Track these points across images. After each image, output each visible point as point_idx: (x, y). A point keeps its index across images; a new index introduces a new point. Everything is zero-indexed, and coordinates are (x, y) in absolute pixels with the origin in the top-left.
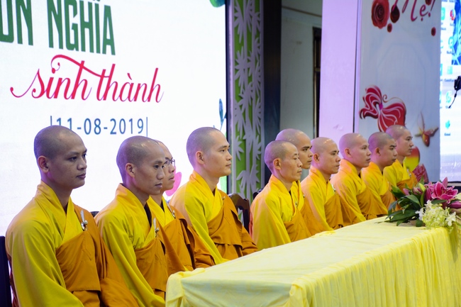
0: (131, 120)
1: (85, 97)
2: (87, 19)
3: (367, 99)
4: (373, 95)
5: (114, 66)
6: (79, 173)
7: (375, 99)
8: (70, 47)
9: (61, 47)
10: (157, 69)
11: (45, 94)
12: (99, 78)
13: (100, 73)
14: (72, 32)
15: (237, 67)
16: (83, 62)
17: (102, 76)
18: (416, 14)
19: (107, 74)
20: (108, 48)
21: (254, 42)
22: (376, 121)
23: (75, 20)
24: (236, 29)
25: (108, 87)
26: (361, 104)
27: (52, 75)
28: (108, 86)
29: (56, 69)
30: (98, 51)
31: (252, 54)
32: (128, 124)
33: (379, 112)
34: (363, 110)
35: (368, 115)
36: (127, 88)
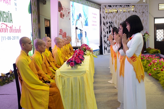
1: (7, 32)
2: (7, 16)
3: (60, 31)
4: (61, 30)
5: (12, 25)
6: (31, 47)
8: (4, 22)
9: (3, 22)
10: (20, 26)
11: (0, 32)
14: (4, 18)
15: (34, 26)
16: (7, 25)
17: (10, 28)
18: (67, 16)
19: (11, 27)
20: (11, 22)
21: (36, 21)
22: (62, 35)
23: (5, 16)
24: (33, 18)
25: (12, 30)
26: (59, 32)
27: (1, 28)
29: (2, 26)
30: (9, 22)
32: (16, 37)
33: (62, 34)
34: (59, 34)
36: (15, 30)
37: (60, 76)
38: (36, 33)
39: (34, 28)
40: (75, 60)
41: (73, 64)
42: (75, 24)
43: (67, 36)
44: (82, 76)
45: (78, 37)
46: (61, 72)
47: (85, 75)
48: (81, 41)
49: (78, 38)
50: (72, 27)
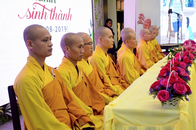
0: (62, 27)
1: (46, 19)
3: (140, 18)
4: (141, 16)
5: (55, 7)
6: (49, 48)
7: (142, 18)
10: (70, 9)
11: (31, 17)
12: (50, 12)
13: (51, 10)
15: (96, 8)
16: (44, 6)
17: (52, 11)
19: (53, 10)
20: (53, 1)
22: (142, 25)
26: (138, 20)
27: (34, 10)
28: (54, 14)
29: (35, 8)
30: (50, 2)
31: (100, 4)
32: (61, 28)
33: (143, 22)
34: (138, 22)
35: (140, 23)
36: (60, 15)
37: (112, 120)
38: (98, 22)
39: (96, 13)
40: (173, 84)
41: (165, 95)
42: (168, 4)
43: (151, 25)
44: (168, 125)
45: (174, 26)
46: (117, 112)
47: (176, 125)
48: (178, 34)
49: (172, 29)
50: (161, 10)
